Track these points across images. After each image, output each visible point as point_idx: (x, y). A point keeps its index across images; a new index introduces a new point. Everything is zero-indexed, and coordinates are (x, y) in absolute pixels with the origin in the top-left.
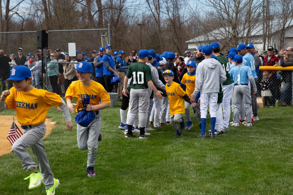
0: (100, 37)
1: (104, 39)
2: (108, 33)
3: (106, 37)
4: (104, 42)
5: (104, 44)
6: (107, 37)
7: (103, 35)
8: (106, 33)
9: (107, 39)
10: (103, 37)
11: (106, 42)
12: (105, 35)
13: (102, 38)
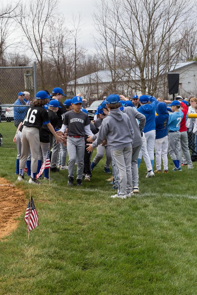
0: (23, 77)
1: (28, 78)
2: (33, 72)
3: (30, 77)
4: (28, 82)
5: (28, 85)
6: (32, 76)
7: (27, 73)
8: (31, 72)
9: (32, 78)
10: (27, 76)
11: (31, 82)
12: (30, 74)
13: (25, 77)
